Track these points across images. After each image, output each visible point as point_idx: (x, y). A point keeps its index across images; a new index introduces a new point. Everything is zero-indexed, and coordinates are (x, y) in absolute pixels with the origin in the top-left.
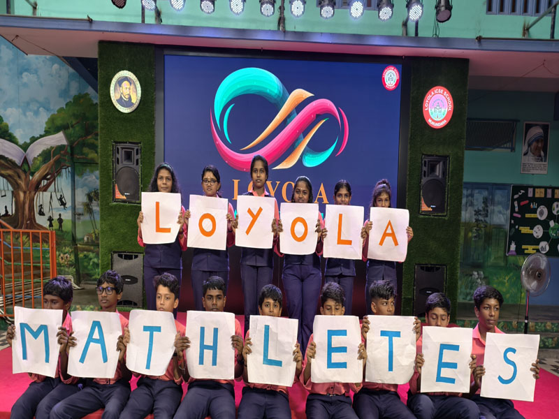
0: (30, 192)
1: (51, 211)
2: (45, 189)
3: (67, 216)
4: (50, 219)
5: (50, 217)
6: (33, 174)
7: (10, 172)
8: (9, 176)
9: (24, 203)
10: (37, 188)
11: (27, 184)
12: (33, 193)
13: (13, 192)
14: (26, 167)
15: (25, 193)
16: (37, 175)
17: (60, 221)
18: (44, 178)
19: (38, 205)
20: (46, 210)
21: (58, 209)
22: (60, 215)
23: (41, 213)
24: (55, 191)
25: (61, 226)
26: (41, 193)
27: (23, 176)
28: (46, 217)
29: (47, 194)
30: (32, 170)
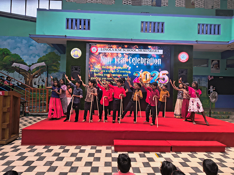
1: (39, 83)
2: (37, 77)
4: (38, 86)
6: (32, 73)
7: (23, 73)
9: (29, 81)
10: (34, 77)
11: (30, 76)
12: (32, 79)
13: (24, 78)
14: (30, 71)
15: (29, 79)
16: (34, 74)
17: (42, 86)
19: (34, 82)
20: (37, 83)
22: (42, 84)
23: (35, 84)
24: (40, 78)
25: (42, 88)
26: (35, 79)
27: (28, 74)
29: (38, 79)
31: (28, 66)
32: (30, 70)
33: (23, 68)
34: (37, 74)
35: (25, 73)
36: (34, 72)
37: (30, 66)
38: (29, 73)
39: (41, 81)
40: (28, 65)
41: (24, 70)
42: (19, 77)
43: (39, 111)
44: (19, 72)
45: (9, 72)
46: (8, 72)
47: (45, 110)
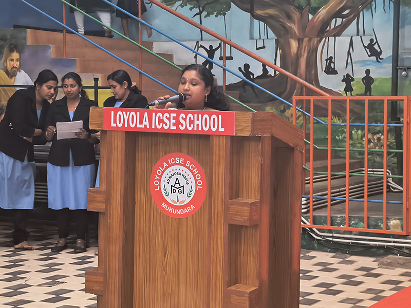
0: (310, 39)
1: (349, 67)
2: (338, 32)
3: (382, 72)
4: (348, 79)
5: (348, 75)
6: (314, 11)
7: (271, 11)
8: (271, 17)
9: (298, 56)
10: (323, 31)
11: (303, 28)
12: (315, 40)
13: (277, 41)
14: (302, 1)
15: (300, 41)
16: (323, 12)
17: (368, 80)
18: (338, 14)
19: (325, 57)
20: (339, 65)
21: (363, 62)
22: (368, 72)
23: (330, 71)
24: (358, 34)
26: (332, 39)
27: (296, 15)
28: (340, 76)
29: (343, 41)
30: (314, 5)
35: (282, 10)
38: (300, 8)
39: (360, 53)
42: (252, 38)
43: (362, 227)
44: (251, 11)
45: (204, 13)
46: (200, 13)
47: (394, 221)
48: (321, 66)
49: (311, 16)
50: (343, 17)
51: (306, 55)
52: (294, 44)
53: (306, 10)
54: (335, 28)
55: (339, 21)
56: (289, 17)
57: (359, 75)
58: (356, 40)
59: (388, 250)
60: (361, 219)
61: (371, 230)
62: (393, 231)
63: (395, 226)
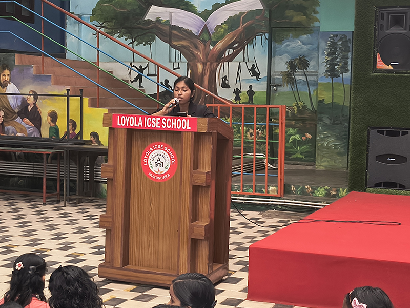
0: (211, 64)
1: (238, 83)
2: (230, 59)
3: (260, 88)
4: (237, 92)
5: (237, 89)
6: (214, 44)
7: (184, 43)
8: (183, 46)
9: (203, 75)
10: (220, 58)
11: (206, 55)
12: (215, 64)
13: (188, 64)
14: (206, 36)
15: (204, 64)
16: (220, 45)
17: (251, 93)
20: (231, 81)
21: (248, 80)
22: (251, 87)
23: (225, 85)
24: (244, 61)
25: (251, 99)
26: (226, 63)
27: (201, 47)
29: (234, 65)
30: (214, 39)
31: (199, 15)
32: (205, 29)
33: (183, 23)
34: (230, 46)
35: (191, 42)
36: (222, 37)
37: (206, 15)
38: (204, 41)
39: (246, 74)
40: (200, 10)
41: (186, 31)
42: (170, 61)
43: (251, 191)
44: (169, 42)
45: (136, 43)
46: (132, 43)
47: (272, 188)
48: (219, 82)
49: (211, 47)
50: (234, 48)
51: (208, 74)
52: (200, 67)
53: (208, 43)
54: (228, 56)
55: (231, 51)
56: (196, 48)
57: (245, 89)
58: (243, 65)
59: (268, 207)
60: (251, 187)
61: (257, 194)
62: (271, 194)
63: (273, 191)
